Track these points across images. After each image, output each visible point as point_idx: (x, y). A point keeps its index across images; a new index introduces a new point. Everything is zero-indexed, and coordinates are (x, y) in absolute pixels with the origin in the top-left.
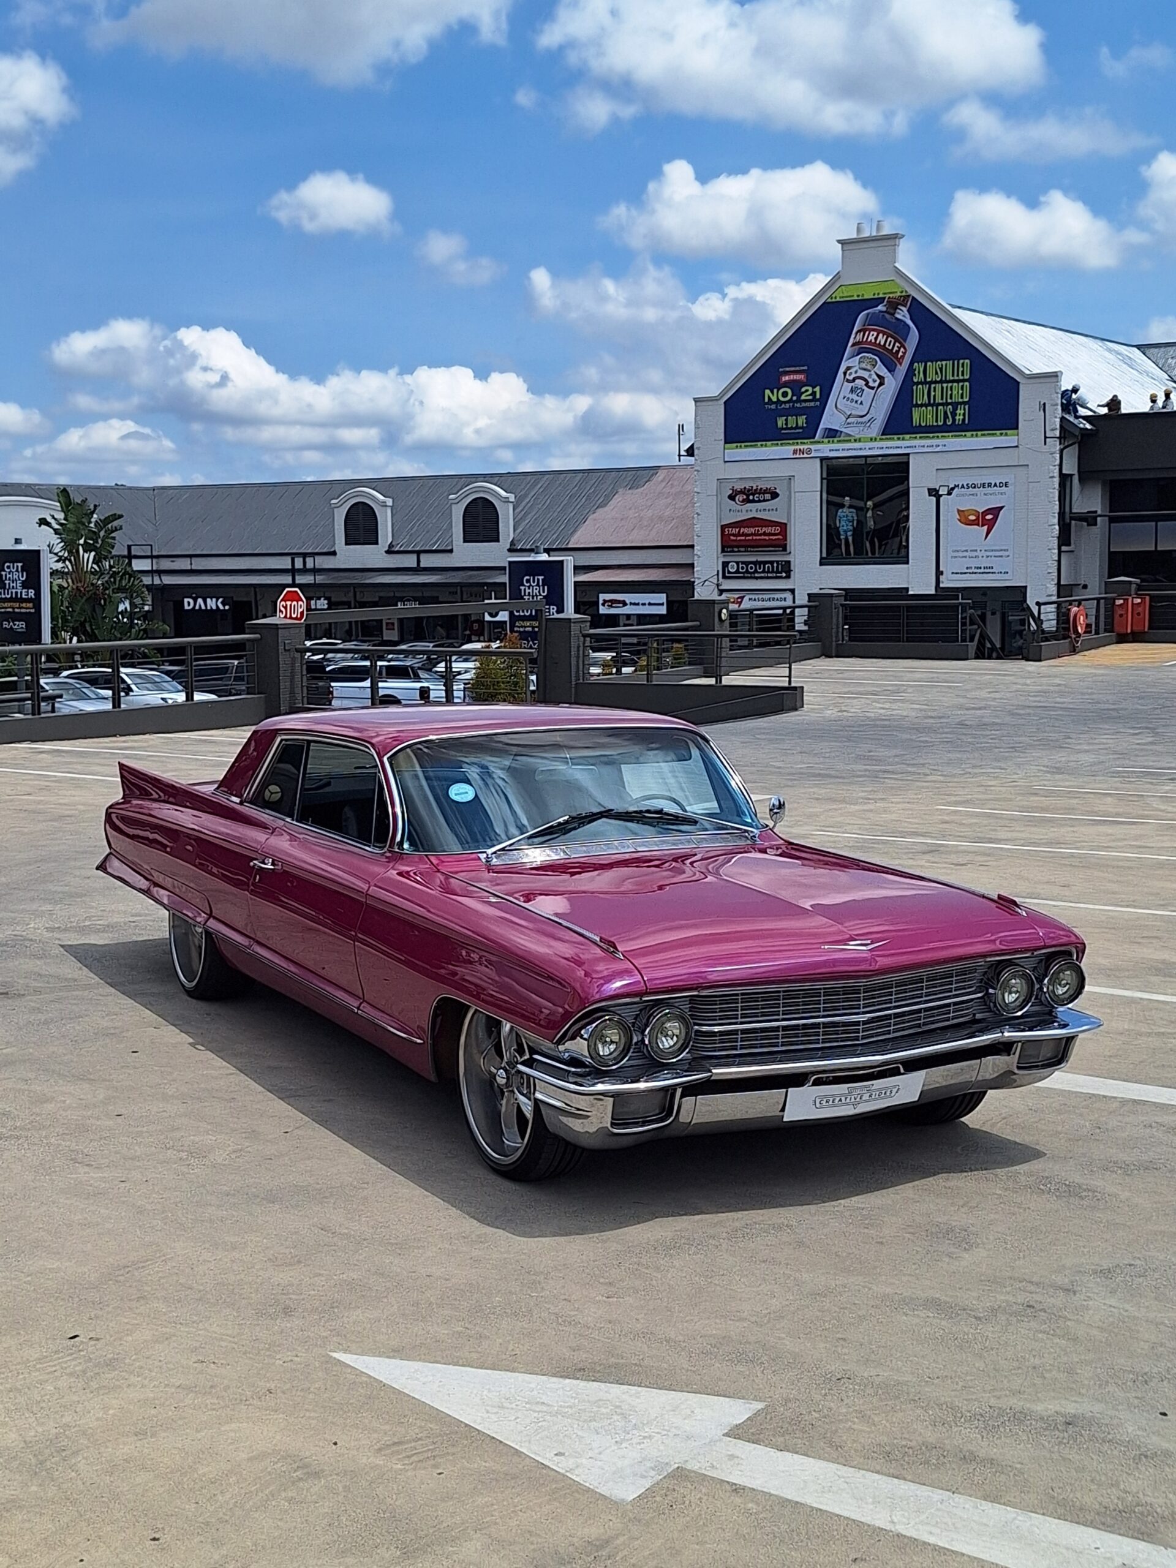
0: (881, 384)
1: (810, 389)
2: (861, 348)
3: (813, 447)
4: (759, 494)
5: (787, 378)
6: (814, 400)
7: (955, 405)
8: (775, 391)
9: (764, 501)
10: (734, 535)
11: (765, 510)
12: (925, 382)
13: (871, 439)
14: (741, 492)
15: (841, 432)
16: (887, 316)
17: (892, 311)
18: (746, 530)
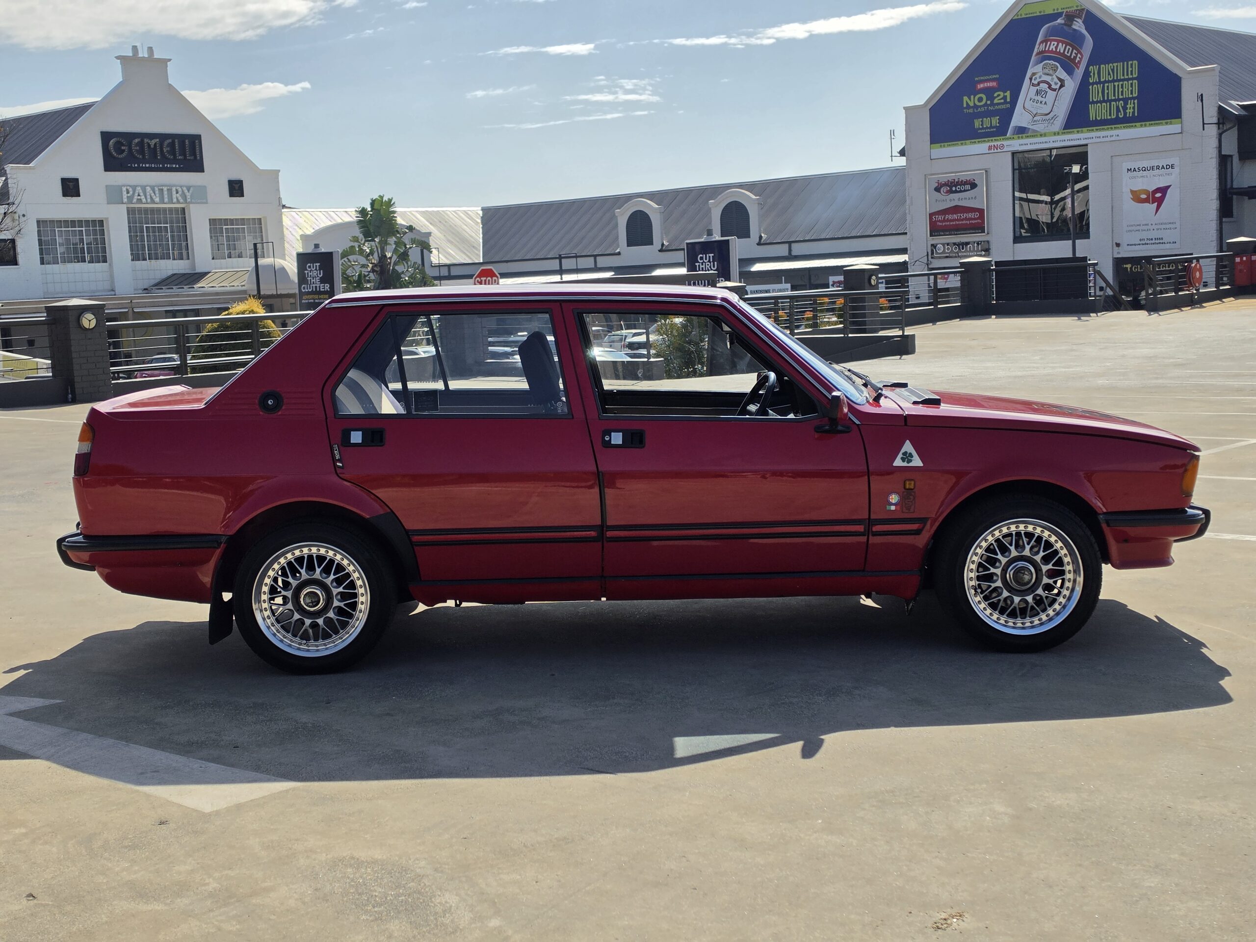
0: (1062, 86)
1: (1001, 94)
3: (1005, 143)
4: (961, 185)
5: (982, 86)
6: (1006, 102)
7: (1126, 101)
8: (972, 97)
9: (965, 191)
10: (940, 221)
11: (966, 198)
12: (1100, 82)
13: (1055, 134)
14: (945, 184)
15: (1029, 129)
16: (1065, 27)
17: (1069, 23)
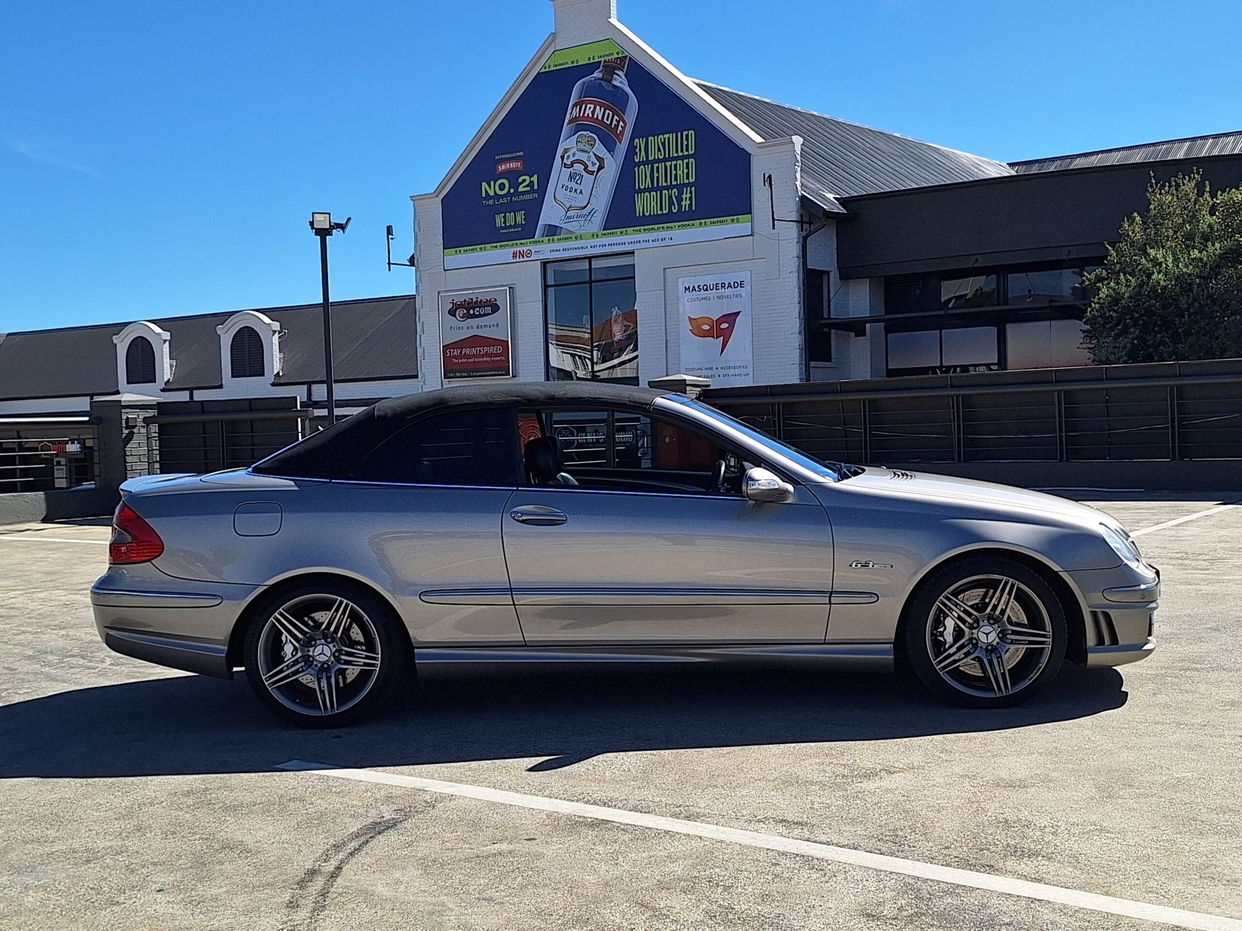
0: (601, 168)
1: (527, 178)
2: (579, 126)
3: (533, 248)
4: (480, 307)
5: (503, 167)
6: (533, 191)
7: (681, 187)
8: (492, 183)
9: (485, 315)
10: (455, 357)
11: (486, 326)
12: (646, 162)
13: (593, 235)
14: (461, 306)
15: (561, 228)
16: (603, 83)
17: (608, 77)
18: (467, 351)
